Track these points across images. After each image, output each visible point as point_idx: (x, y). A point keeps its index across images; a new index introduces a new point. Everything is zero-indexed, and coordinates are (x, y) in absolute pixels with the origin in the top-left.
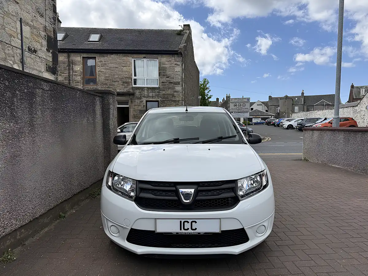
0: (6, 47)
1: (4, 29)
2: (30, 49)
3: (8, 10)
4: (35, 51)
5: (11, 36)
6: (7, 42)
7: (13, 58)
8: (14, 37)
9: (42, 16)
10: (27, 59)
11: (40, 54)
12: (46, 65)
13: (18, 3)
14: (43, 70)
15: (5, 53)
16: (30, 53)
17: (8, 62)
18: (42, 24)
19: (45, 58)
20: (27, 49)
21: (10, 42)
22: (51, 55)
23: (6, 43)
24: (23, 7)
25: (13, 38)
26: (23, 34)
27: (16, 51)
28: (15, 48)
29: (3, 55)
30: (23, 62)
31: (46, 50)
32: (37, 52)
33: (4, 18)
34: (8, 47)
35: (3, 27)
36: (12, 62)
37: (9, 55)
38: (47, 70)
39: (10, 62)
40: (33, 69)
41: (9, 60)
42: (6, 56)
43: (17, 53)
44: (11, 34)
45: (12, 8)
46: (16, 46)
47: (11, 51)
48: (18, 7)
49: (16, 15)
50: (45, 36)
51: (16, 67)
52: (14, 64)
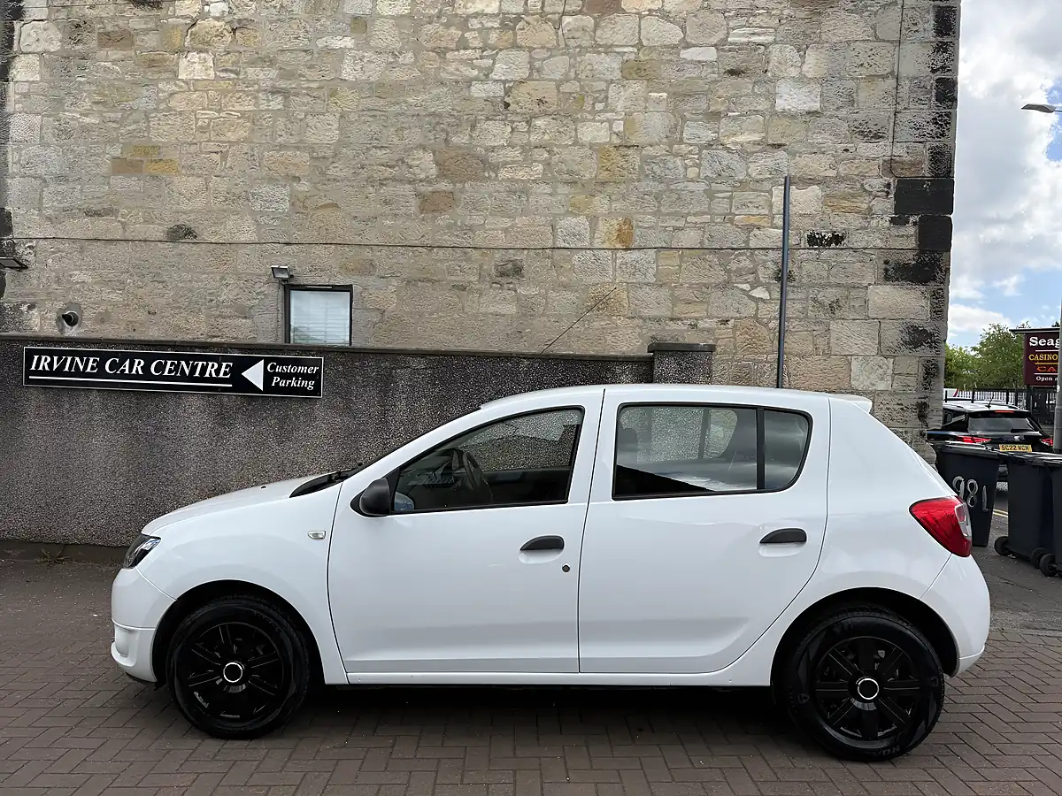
0: (733, 257)
1: (731, 220)
2: (813, 240)
3: (748, 175)
4: (837, 239)
5: (749, 228)
6: (735, 246)
7: (751, 276)
8: (758, 228)
9: (877, 136)
10: (800, 268)
11: (857, 240)
12: (886, 262)
13: (780, 145)
14: (869, 278)
15: (728, 272)
16: (816, 249)
17: (736, 287)
18: (874, 159)
19: (881, 245)
20: (804, 244)
21: (747, 242)
22: (911, 230)
23: (732, 249)
24: (797, 147)
25: (756, 232)
26: (793, 210)
27: (764, 258)
28: (761, 252)
29: (722, 276)
30: (783, 277)
31: (887, 224)
32: (842, 238)
33: (731, 198)
34: (737, 256)
35: (729, 218)
36: (746, 287)
37: (739, 273)
38: (887, 278)
39: (741, 286)
40: (823, 286)
41: (738, 283)
42: (729, 277)
43: (765, 262)
44: (751, 225)
45: (759, 166)
46: (764, 246)
47: (746, 263)
48: (781, 154)
49: (770, 176)
50: (888, 185)
51: (759, 293)
52: (753, 288)
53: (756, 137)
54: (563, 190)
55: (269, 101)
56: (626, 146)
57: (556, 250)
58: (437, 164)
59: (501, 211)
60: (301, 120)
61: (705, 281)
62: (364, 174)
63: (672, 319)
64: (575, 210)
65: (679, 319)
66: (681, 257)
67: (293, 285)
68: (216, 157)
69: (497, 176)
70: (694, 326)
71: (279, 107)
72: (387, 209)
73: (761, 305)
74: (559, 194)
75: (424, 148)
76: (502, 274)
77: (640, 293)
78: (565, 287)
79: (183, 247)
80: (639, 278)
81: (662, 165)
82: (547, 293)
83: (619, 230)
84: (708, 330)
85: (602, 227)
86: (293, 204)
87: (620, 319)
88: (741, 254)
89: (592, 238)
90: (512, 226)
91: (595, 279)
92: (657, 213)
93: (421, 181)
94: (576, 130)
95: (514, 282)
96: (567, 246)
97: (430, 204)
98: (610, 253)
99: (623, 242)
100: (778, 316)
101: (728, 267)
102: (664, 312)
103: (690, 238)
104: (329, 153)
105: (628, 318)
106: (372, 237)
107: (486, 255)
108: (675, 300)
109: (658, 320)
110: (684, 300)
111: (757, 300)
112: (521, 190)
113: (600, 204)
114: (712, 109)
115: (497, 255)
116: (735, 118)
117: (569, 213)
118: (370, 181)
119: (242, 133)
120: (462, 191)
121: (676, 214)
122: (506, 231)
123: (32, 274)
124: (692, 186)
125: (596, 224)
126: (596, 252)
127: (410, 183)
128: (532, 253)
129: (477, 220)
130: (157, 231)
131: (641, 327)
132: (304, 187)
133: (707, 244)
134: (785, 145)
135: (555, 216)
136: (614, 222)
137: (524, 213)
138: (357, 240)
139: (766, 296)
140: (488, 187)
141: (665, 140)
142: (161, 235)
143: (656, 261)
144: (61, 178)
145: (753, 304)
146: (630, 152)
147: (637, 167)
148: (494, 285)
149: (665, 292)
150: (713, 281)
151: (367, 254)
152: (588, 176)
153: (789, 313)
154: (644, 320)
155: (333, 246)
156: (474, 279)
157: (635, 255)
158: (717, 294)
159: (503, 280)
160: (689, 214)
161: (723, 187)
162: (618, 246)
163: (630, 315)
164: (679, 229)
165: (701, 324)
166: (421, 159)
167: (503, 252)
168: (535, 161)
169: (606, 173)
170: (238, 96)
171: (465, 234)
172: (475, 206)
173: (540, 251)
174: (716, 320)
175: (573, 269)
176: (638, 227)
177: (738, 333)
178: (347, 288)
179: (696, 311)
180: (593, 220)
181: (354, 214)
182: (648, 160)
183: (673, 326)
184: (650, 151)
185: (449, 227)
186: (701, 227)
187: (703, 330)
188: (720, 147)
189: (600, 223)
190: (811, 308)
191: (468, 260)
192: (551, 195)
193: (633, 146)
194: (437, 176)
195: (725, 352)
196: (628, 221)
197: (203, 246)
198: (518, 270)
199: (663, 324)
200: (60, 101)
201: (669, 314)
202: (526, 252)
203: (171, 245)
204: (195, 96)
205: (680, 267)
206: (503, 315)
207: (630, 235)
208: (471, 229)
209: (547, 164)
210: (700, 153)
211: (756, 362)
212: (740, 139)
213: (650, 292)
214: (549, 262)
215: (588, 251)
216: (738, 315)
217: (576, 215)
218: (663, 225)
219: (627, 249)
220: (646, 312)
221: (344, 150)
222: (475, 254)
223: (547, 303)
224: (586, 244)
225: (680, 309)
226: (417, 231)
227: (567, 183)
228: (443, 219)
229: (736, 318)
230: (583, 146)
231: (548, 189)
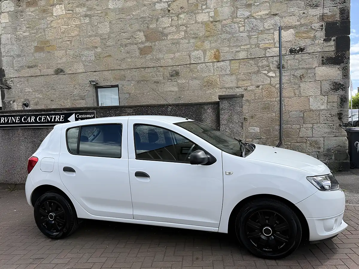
0: (260, 61)
1: (259, 47)
2: (292, 51)
3: (264, 28)
4: (302, 50)
5: (265, 49)
6: (260, 57)
7: (267, 68)
8: (269, 49)
9: (317, 6)
10: (287, 63)
11: (310, 50)
12: (323, 57)
13: (276, 14)
14: (315, 64)
15: (258, 67)
16: (293, 55)
17: (262, 73)
18: (316, 15)
19: (320, 50)
20: (288, 53)
21: (265, 54)
22: (332, 43)
23: (259, 58)
24: (283, 14)
25: (268, 50)
26: (283, 40)
27: (272, 60)
28: (271, 58)
29: (256, 69)
30: (280, 67)
31: (322, 42)
32: (304, 49)
33: (258, 38)
34: (261, 60)
35: (257, 45)
36: (266, 72)
37: (263, 67)
38: (323, 64)
39: (264, 72)
40: (296, 69)
41: (262, 71)
42: (259, 69)
43: (273, 61)
44: (266, 47)
45: (269, 23)
46: (272, 55)
47: (265, 63)
48: (277, 18)
49: (273, 27)
50: (322, 25)
51: (271, 74)
52: (268, 72)
53: (267, 12)
54: (192, 41)
55: (84, 20)
56: (215, 21)
57: (191, 65)
58: (145, 36)
59: (170, 51)
60: (96, 25)
61: (250, 71)
62: (119, 43)
63: (237, 87)
64: (197, 48)
65: (240, 87)
66: (240, 63)
67: (98, 87)
68: (68, 42)
69: (167, 38)
70: (246, 89)
71: (88, 21)
72: (128, 55)
73: (272, 79)
74: (191, 43)
75: (140, 31)
76: (172, 76)
77: (224, 78)
78: (195, 78)
79: (60, 76)
80: (224, 73)
81: (230, 27)
82: (189, 82)
83: (215, 54)
84: (251, 90)
85: (208, 54)
86: (96, 57)
87: (217, 89)
88: (263, 60)
89: (204, 58)
90: (174, 57)
91: (206, 74)
92: (229, 46)
93: (140, 43)
94: (196, 17)
95: (176, 78)
96: (195, 62)
97: (144, 52)
98: (211, 64)
99: (216, 59)
100: (279, 83)
101: (258, 65)
102: (234, 85)
103: (243, 55)
104: (107, 37)
105: (220, 88)
106: (124, 66)
107: (165, 69)
108: (238, 80)
109: (231, 88)
110: (241, 79)
111: (270, 77)
112: (176, 43)
113: (207, 45)
114: (248, 3)
115: (170, 68)
116: (257, 5)
117: (195, 50)
118: (121, 45)
119: (76, 33)
120: (155, 45)
121: (236, 46)
122: (172, 59)
123: (13, 90)
124: (242, 34)
125: (206, 53)
126: (206, 64)
127: (136, 44)
128: (182, 67)
129: (161, 56)
130: (51, 71)
131: (225, 92)
132: (99, 50)
133: (249, 57)
134: (278, 14)
135: (190, 51)
136: (213, 51)
137: (178, 51)
138: (119, 68)
139: (274, 75)
140: (164, 43)
141: (230, 17)
142: (53, 73)
143: (230, 65)
144: (19, 56)
145: (269, 79)
146: (217, 23)
147: (220, 29)
148: (169, 80)
149: (234, 77)
150: (253, 71)
151: (123, 73)
152: (201, 35)
153: (284, 81)
154: (226, 89)
155: (111, 71)
156: (161, 78)
157: (222, 63)
158: (254, 76)
159: (172, 78)
160: (242, 45)
161: (254, 34)
162: (215, 60)
163: (220, 87)
164: (238, 52)
165: (249, 88)
166: (138, 35)
167: (171, 67)
168: (181, 31)
169: (209, 32)
170: (74, 19)
171: (157, 62)
172: (160, 51)
173: (185, 66)
174: (254, 86)
175: (198, 71)
176: (222, 52)
177: (264, 91)
178: (117, 86)
179: (246, 83)
180: (205, 52)
181: (117, 58)
182: (223, 26)
183: (237, 90)
184: (224, 22)
185: (151, 59)
186: (247, 50)
187: (249, 91)
188: (252, 18)
189: (207, 52)
190: (292, 78)
191: (159, 72)
192: (188, 43)
193: (218, 21)
194: (146, 41)
195: (259, 99)
196: (218, 51)
197: (67, 75)
198: (177, 74)
199: (234, 90)
200: (16, 29)
201: (235, 85)
202: (180, 66)
203: (56, 76)
204: (60, 21)
205: (239, 66)
206: (173, 91)
207: (219, 56)
208: (159, 59)
209: (186, 31)
210: (244, 21)
211: (271, 101)
212: (260, 13)
213: (228, 78)
214: (188, 70)
215: (203, 64)
216: (263, 84)
217: (198, 50)
218: (232, 50)
219: (218, 62)
220: (227, 86)
221: (112, 35)
222: (161, 69)
223: (189, 85)
224: (202, 61)
225: (240, 83)
226: (139, 62)
227: (193, 38)
228: (149, 57)
229: (262, 85)
230: (199, 23)
231: (187, 41)
